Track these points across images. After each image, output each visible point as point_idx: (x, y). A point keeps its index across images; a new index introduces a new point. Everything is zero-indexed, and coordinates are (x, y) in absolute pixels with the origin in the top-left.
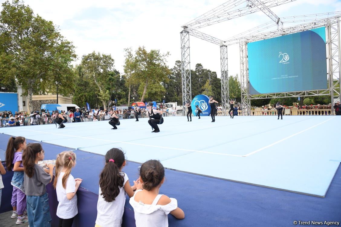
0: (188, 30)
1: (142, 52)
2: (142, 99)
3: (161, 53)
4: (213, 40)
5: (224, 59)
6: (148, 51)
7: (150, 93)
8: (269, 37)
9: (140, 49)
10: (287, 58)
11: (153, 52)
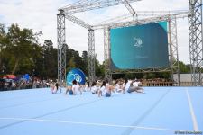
0: (64, 13)
1: (14, 29)
2: (14, 71)
3: (34, 32)
4: (83, 24)
5: (91, 40)
6: (21, 29)
7: (20, 67)
8: (127, 25)
9: (13, 26)
10: (140, 42)
11: (25, 30)
